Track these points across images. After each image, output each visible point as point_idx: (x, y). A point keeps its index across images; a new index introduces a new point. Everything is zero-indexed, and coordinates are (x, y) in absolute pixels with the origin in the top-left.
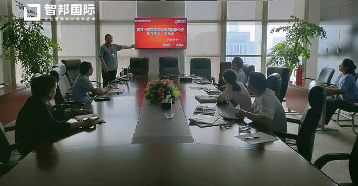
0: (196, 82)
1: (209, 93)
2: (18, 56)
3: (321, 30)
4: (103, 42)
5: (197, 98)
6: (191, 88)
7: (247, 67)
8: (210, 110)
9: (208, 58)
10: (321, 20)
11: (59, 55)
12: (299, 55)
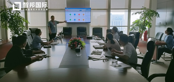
0: (95, 39)
1: (100, 44)
2: (8, 26)
3: (157, 13)
4: (50, 19)
5: (94, 47)
6: (92, 42)
7: (120, 31)
8: (99, 52)
9: (101, 27)
10: (157, 9)
11: (28, 26)
12: (146, 26)
